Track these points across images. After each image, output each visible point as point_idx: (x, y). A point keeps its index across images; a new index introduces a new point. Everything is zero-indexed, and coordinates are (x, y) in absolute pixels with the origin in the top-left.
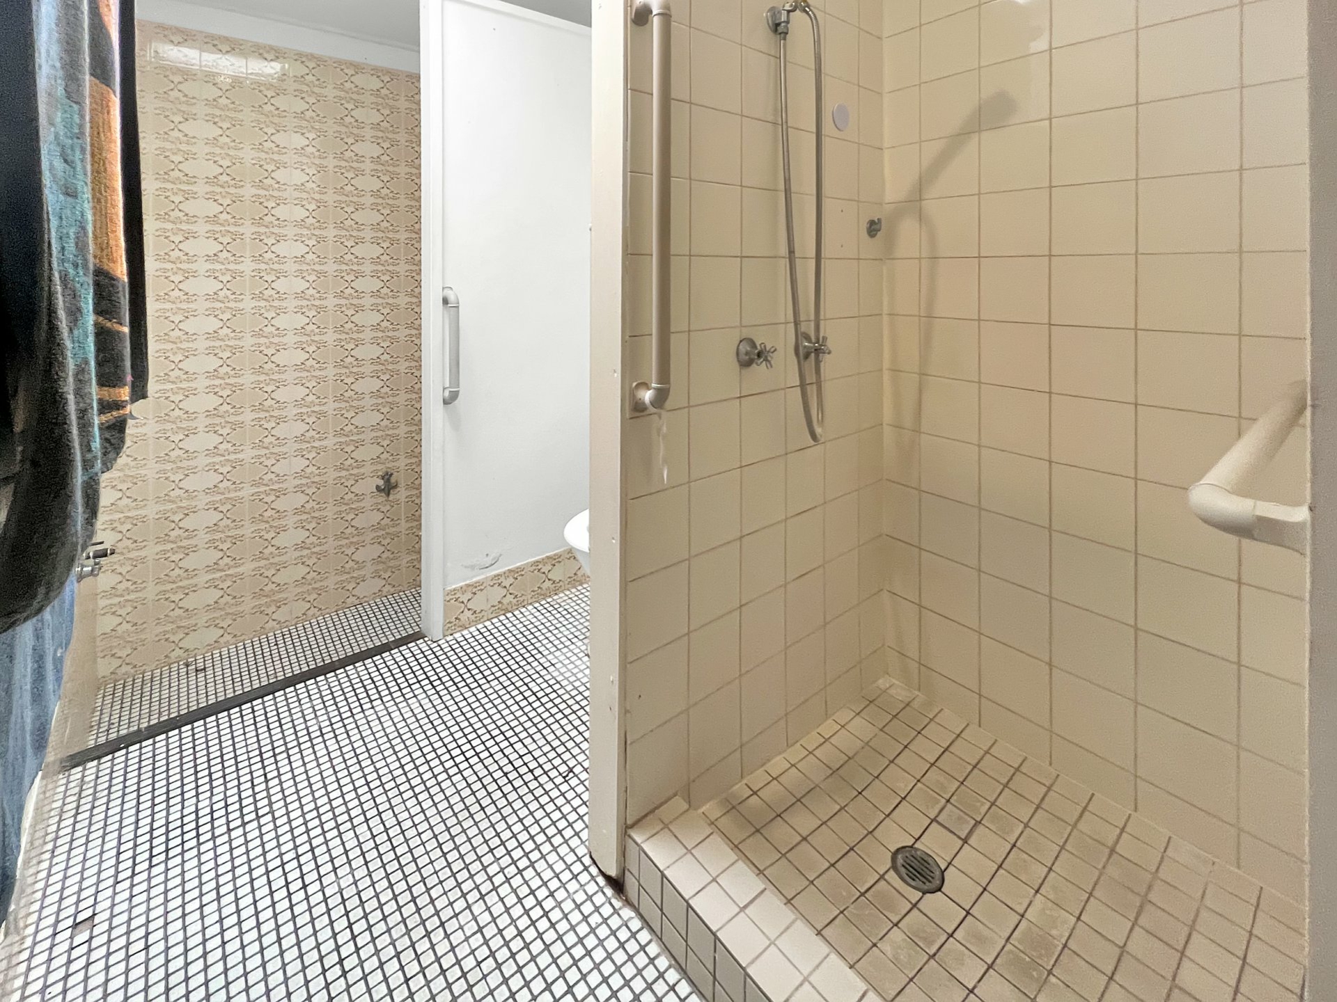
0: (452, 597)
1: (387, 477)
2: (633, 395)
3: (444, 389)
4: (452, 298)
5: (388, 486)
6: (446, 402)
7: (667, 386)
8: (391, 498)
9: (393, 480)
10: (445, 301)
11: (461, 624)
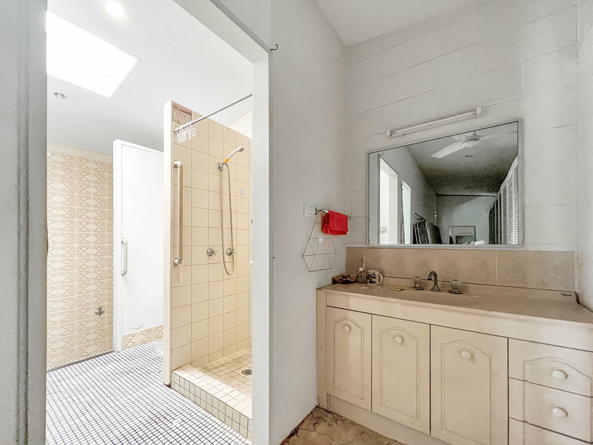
0: (125, 338)
1: (100, 309)
2: (173, 261)
3: (122, 271)
4: (125, 241)
5: (100, 313)
6: (123, 275)
7: (182, 258)
8: (101, 316)
9: (102, 310)
10: (122, 242)
11: (128, 346)
